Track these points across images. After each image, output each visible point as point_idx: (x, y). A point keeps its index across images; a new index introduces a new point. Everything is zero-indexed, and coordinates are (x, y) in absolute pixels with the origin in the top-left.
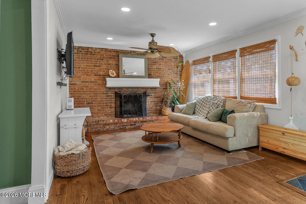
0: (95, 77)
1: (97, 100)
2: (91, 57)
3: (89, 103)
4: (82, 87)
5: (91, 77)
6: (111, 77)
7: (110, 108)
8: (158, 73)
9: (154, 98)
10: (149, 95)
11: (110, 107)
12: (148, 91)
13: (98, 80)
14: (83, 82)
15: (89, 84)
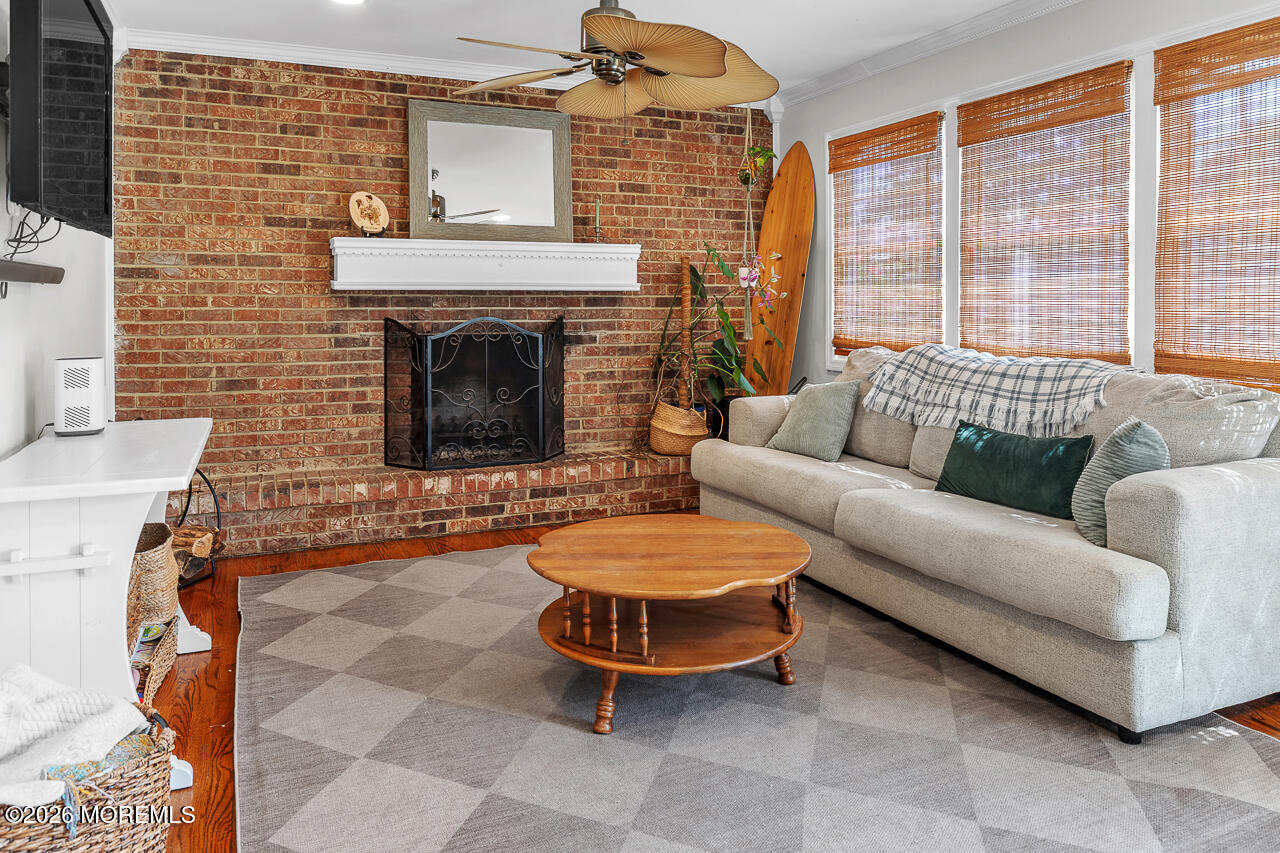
0: (268, 230)
1: (279, 365)
2: (244, 113)
3: (232, 385)
4: (192, 288)
5: (243, 234)
6: (364, 234)
7: (357, 409)
8: (628, 212)
9: (607, 354)
10: (579, 340)
11: (355, 406)
12: (576, 316)
13: (289, 249)
14: (198, 260)
15: (232, 273)
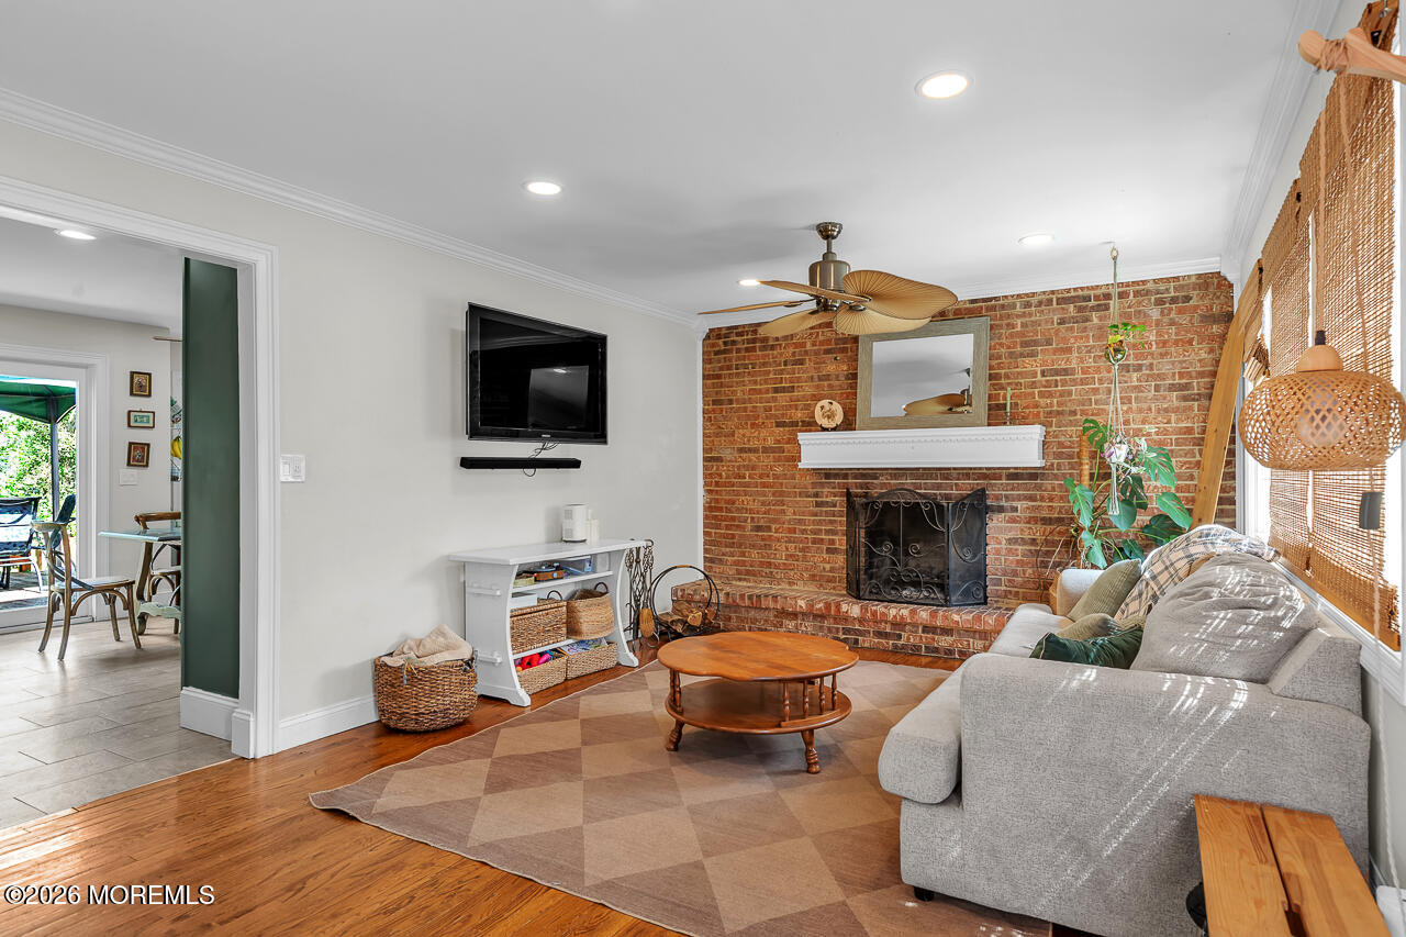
0: (777, 430)
1: (783, 517)
2: (764, 356)
3: (758, 528)
4: (739, 468)
5: (764, 433)
6: (825, 430)
7: (829, 551)
8: (1050, 395)
9: (1029, 522)
10: (1001, 509)
11: (827, 549)
13: (788, 443)
14: (741, 450)
15: (758, 458)
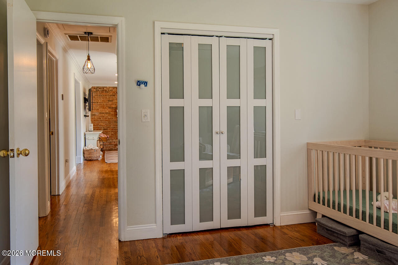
0: (109, 109)
1: (111, 127)
2: (106, 94)
3: (105, 129)
4: (100, 117)
5: (106, 110)
13: (112, 111)
14: (100, 113)
15: (105, 115)
